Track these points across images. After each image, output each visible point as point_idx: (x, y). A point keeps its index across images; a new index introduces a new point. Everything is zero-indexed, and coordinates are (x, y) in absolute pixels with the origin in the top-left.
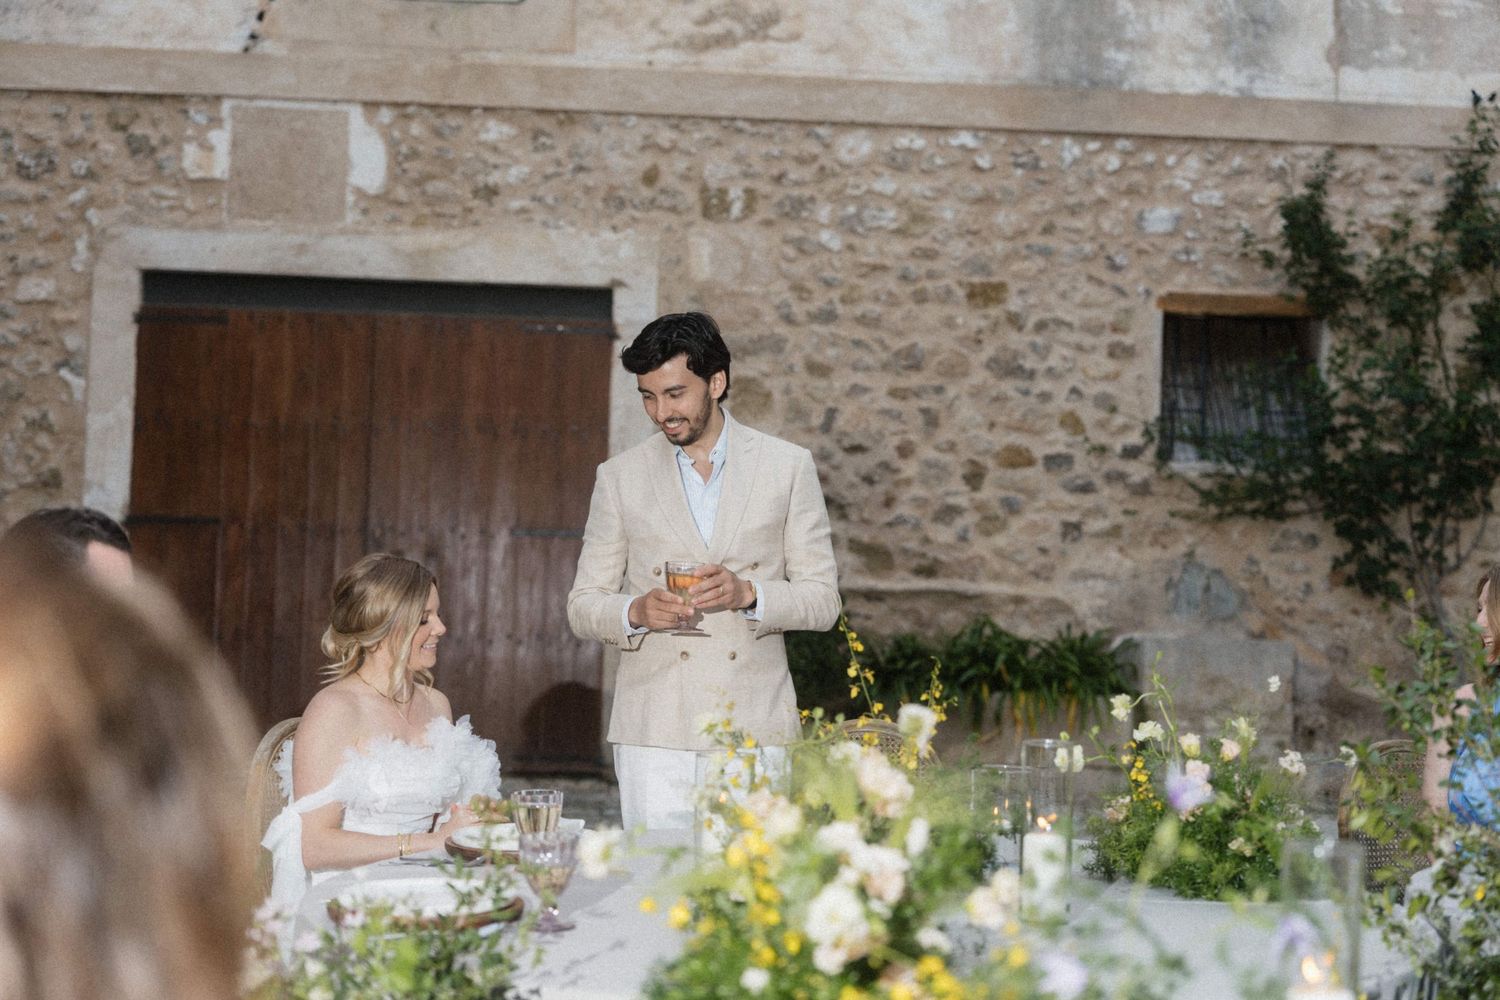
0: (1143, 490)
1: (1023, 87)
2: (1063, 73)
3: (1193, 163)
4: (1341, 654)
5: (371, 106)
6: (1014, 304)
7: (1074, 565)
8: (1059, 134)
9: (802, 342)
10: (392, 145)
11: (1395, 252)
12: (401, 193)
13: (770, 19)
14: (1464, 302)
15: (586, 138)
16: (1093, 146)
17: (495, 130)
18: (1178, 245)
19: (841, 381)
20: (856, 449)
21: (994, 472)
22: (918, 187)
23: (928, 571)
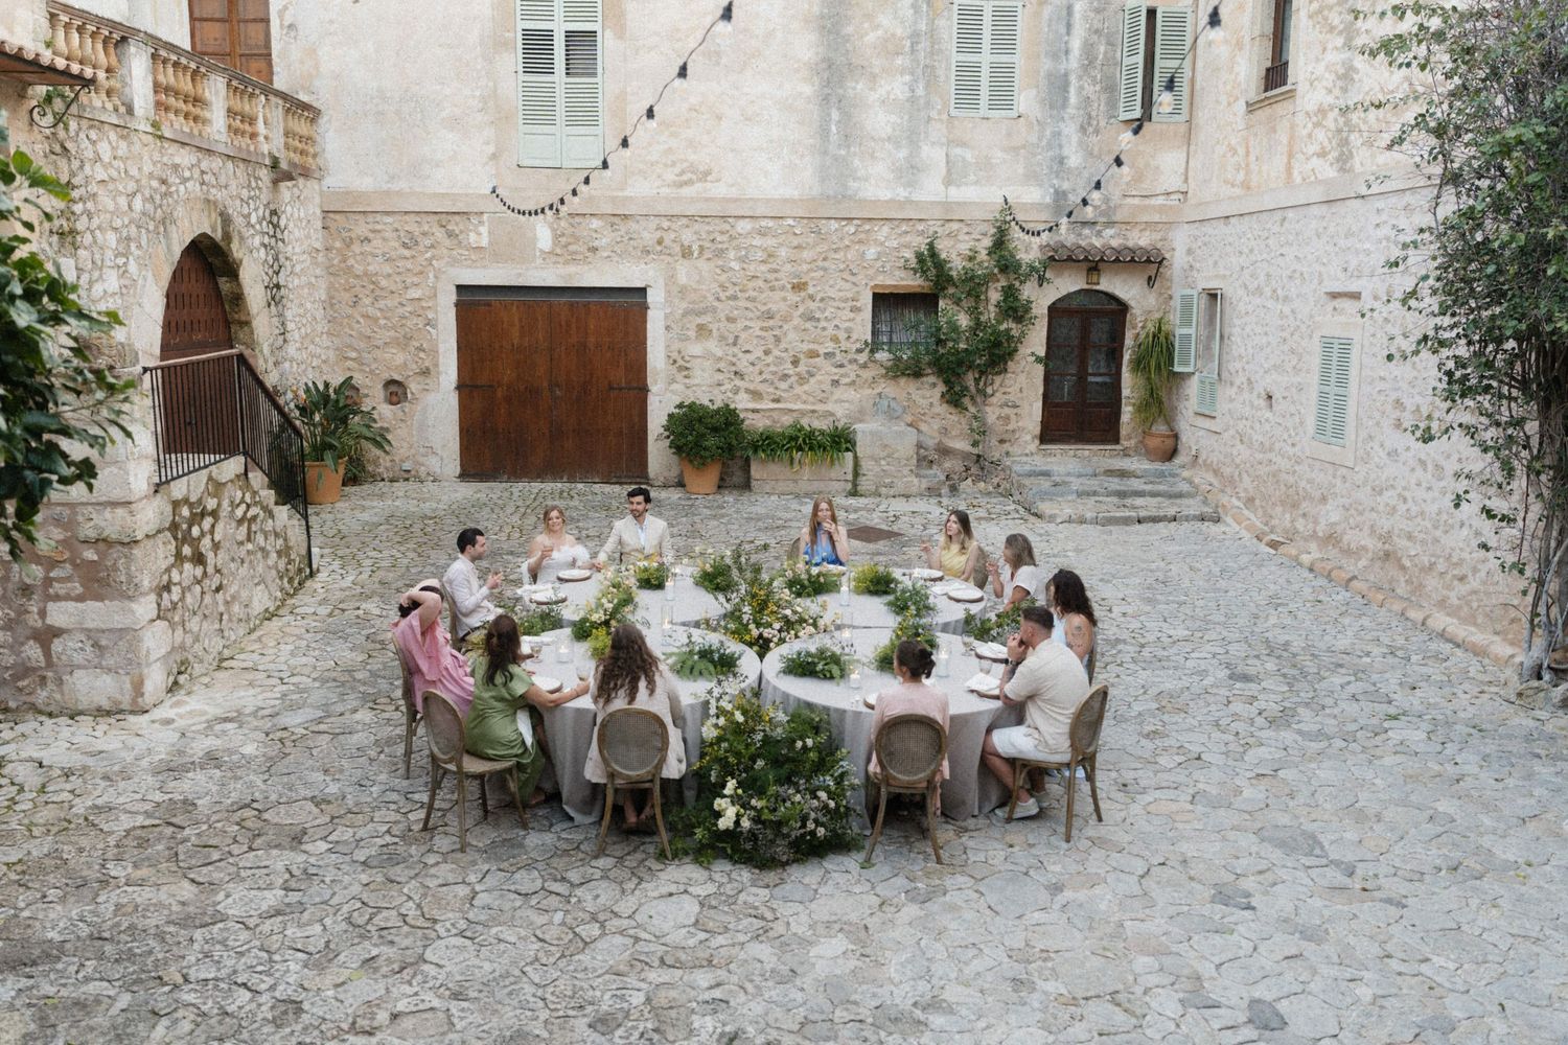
1: (813, 199)
2: (831, 193)
3: (886, 229)
4: (945, 431)
6: (811, 290)
7: (835, 397)
8: (829, 219)
9: (724, 309)
10: (554, 230)
11: (969, 265)
12: (558, 251)
13: (707, 173)
14: (999, 285)
15: (633, 226)
16: (843, 223)
17: (595, 223)
18: (879, 264)
19: (740, 325)
20: (748, 351)
21: (803, 360)
22: (770, 242)
23: (777, 401)
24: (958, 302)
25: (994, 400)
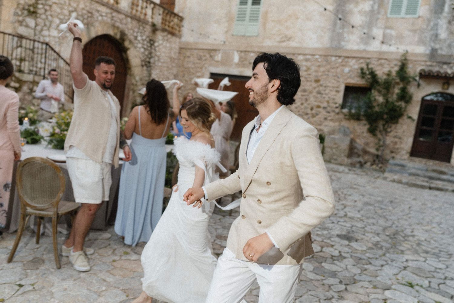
0: (338, 114)
1: (327, 48)
2: (334, 46)
3: (354, 61)
4: (367, 144)
5: (238, 51)
8: (332, 56)
10: (240, 57)
11: (387, 77)
12: (240, 63)
13: (290, 38)
14: (399, 87)
16: (337, 58)
18: (349, 75)
21: (315, 108)
22: (309, 64)
24: (379, 92)
25: (391, 134)
